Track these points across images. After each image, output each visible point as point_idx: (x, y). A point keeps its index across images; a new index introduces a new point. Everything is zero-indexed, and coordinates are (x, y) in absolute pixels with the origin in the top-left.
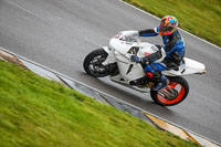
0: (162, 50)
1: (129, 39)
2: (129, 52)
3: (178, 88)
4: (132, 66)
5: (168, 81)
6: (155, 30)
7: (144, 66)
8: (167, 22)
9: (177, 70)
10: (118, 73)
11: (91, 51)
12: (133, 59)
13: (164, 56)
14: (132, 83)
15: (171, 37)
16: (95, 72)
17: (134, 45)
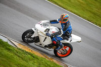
0: (62, 30)
1: (45, 25)
2: (45, 31)
3: (68, 49)
4: (46, 38)
5: (63, 46)
6: (58, 20)
7: (52, 38)
8: (64, 16)
9: (68, 40)
10: (39, 41)
11: (26, 30)
12: (47, 34)
13: (62, 33)
14: (46, 46)
15: (66, 24)
16: (28, 41)
17: (48, 27)
